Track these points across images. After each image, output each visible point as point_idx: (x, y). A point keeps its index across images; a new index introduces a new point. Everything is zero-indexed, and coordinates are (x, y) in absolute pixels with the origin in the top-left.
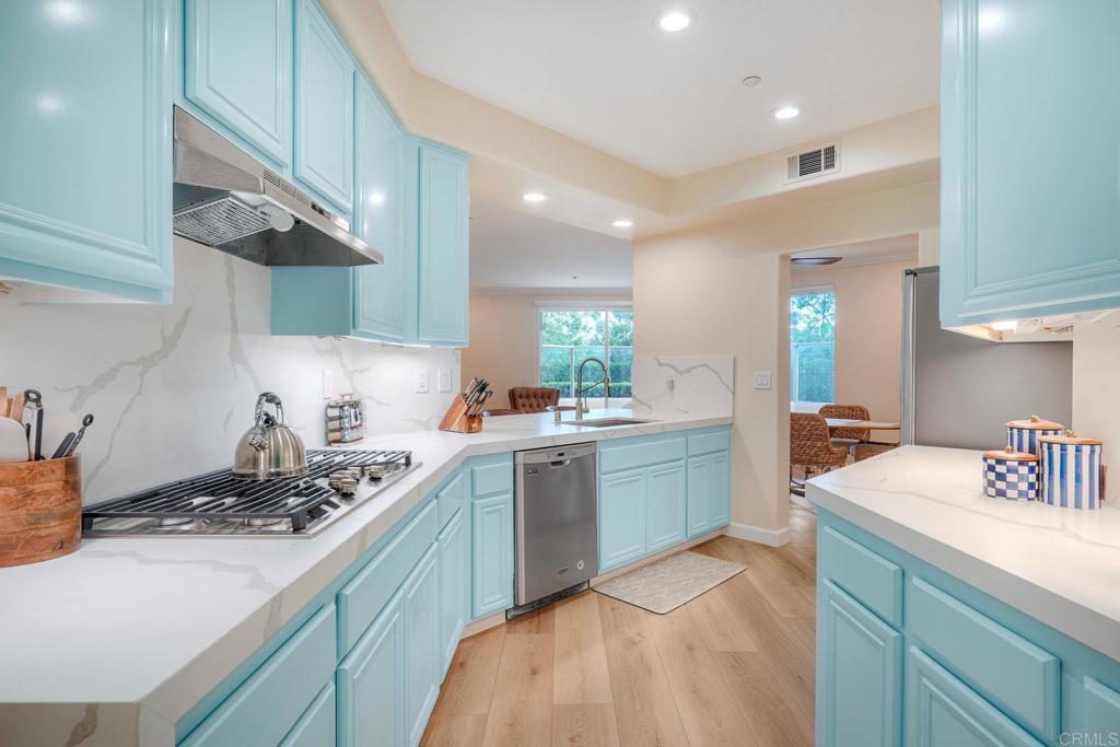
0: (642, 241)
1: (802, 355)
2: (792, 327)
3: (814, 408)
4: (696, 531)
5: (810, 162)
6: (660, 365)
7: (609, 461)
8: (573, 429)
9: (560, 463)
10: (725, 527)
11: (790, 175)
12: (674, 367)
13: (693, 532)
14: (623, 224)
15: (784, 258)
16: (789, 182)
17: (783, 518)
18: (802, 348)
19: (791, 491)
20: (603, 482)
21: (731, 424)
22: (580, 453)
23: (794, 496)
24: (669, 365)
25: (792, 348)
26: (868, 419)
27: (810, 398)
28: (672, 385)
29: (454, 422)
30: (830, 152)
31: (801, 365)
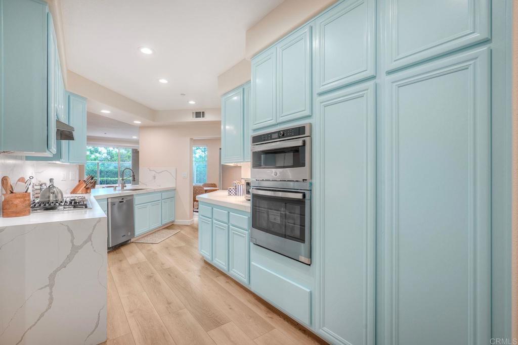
0: (142, 128)
1: (198, 167)
2: (194, 155)
3: (201, 184)
4: (165, 223)
5: (198, 114)
6: (150, 170)
7: (137, 200)
8: (120, 192)
9: (122, 202)
10: (173, 222)
11: (193, 117)
12: (155, 172)
13: (164, 223)
14: (138, 122)
15: (191, 139)
16: (192, 119)
17: (192, 217)
18: (197, 165)
19: (194, 211)
20: (136, 208)
21: (175, 189)
22: (129, 198)
23: (194, 213)
24: (153, 170)
25: (194, 164)
26: (216, 187)
27: (200, 182)
28: (154, 177)
29: (79, 190)
30: (203, 113)
31: (197, 171)
